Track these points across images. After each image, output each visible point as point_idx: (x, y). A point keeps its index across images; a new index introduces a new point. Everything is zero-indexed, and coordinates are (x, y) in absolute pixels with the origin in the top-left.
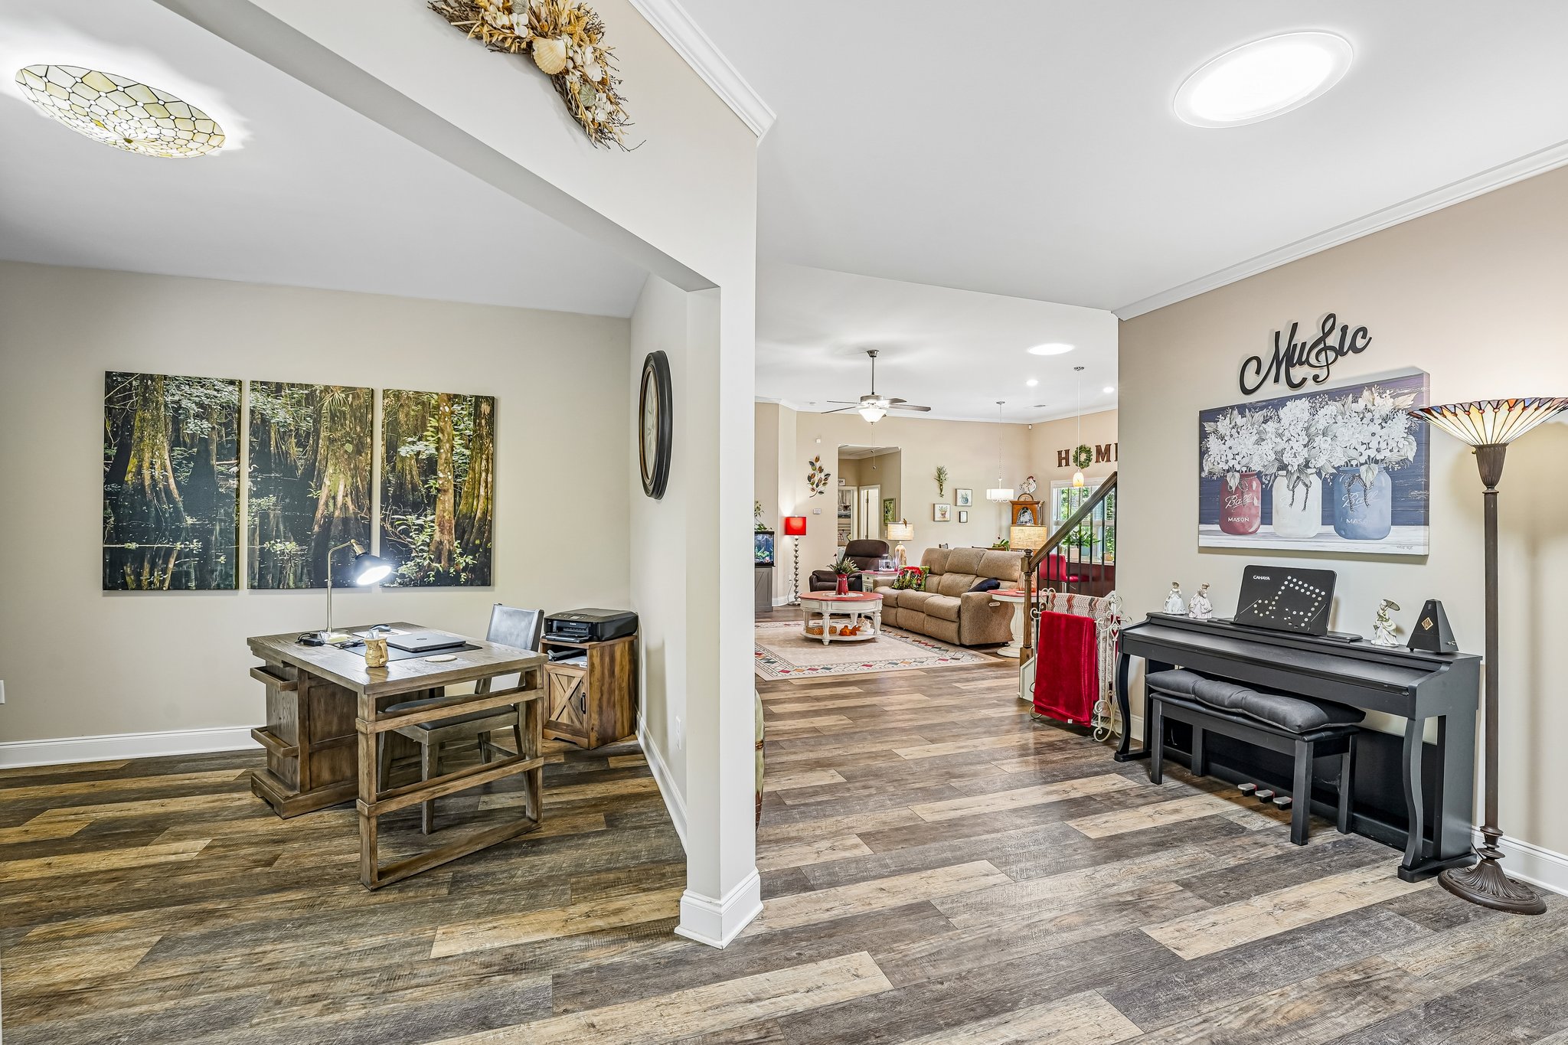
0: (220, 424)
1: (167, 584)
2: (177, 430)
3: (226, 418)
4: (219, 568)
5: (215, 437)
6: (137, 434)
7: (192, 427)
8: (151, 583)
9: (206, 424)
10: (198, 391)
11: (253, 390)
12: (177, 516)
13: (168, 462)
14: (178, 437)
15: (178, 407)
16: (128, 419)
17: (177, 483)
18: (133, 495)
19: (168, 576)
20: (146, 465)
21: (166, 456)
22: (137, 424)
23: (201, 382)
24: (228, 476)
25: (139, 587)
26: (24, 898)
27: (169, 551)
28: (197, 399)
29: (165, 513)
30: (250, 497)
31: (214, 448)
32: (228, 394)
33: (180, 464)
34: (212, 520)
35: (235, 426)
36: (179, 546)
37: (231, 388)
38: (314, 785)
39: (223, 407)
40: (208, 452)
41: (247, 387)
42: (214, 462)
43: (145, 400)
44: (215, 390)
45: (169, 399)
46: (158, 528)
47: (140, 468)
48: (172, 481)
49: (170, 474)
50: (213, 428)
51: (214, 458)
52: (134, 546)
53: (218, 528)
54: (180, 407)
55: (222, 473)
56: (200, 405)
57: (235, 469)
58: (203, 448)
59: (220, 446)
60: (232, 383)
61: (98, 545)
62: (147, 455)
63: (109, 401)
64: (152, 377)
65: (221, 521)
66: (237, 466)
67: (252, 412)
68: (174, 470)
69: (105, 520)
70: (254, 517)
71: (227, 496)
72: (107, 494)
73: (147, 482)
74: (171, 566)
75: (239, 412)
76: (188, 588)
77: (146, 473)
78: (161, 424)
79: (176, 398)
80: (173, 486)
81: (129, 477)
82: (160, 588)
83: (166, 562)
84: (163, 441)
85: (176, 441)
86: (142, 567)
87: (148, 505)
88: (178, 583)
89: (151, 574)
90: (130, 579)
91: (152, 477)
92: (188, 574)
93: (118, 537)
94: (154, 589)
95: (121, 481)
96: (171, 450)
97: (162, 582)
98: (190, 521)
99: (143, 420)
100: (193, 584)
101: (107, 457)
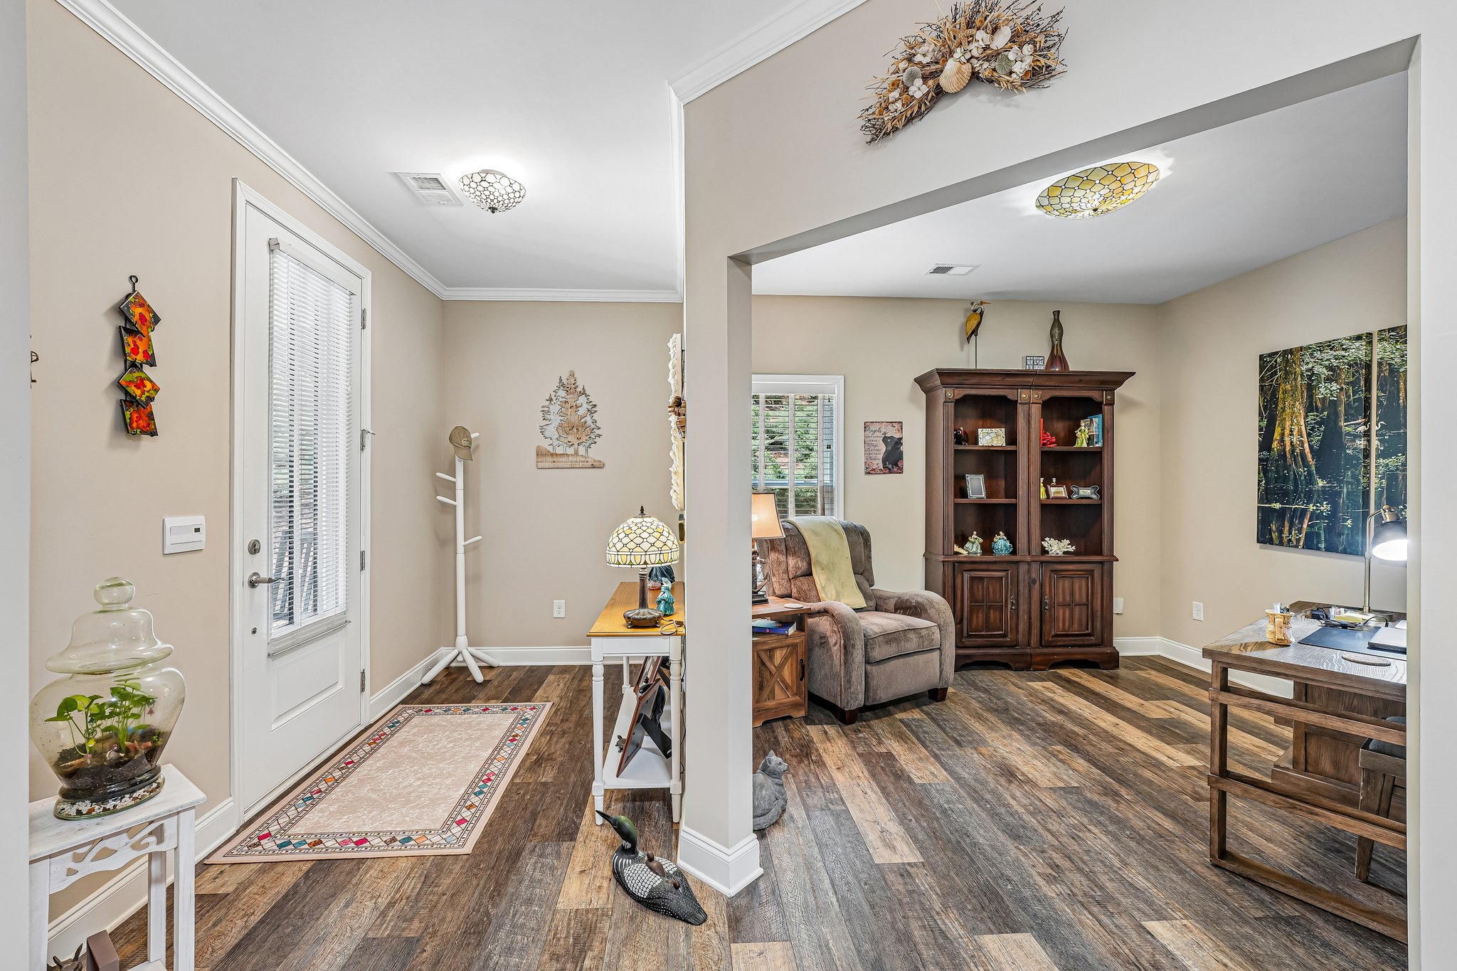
0: (1348, 384)
1: (1301, 543)
2: (1311, 396)
3: (1354, 375)
4: (1346, 532)
5: (1343, 398)
6: (1281, 405)
7: (1323, 391)
8: (1290, 541)
9: (1335, 386)
10: (1328, 355)
11: (1380, 340)
12: (1310, 480)
13: (1303, 428)
14: (1311, 403)
15: (1311, 374)
16: (1274, 394)
17: (1311, 447)
18: (1277, 461)
19: (1302, 536)
20: (1287, 432)
21: (1302, 423)
22: (1281, 396)
23: (1330, 345)
24: (1356, 437)
25: (1281, 544)
27: (1304, 512)
28: (1327, 363)
29: (1300, 476)
30: (1378, 457)
31: (1342, 409)
32: (1357, 351)
33: (1313, 429)
34: (1340, 482)
35: (1362, 383)
36: (1311, 507)
37: (1357, 344)
38: (1310, 768)
39: (1350, 366)
40: (1337, 415)
41: (1375, 338)
42: (1342, 424)
43: (1287, 373)
44: (1343, 349)
45: (1304, 368)
46: (1296, 490)
47: (1283, 435)
48: (1306, 445)
49: (1305, 439)
50: (1342, 389)
51: (1342, 419)
52: (1277, 506)
53: (1345, 490)
54: (1313, 374)
55: (1349, 434)
56: (1330, 368)
57: (1362, 428)
58: (1332, 411)
59: (1348, 406)
60: (1359, 338)
61: (1255, 504)
62: (1288, 423)
63: (1262, 380)
64: (1291, 351)
65: (1348, 483)
66: (1365, 424)
67: (1380, 364)
68: (1309, 435)
69: (1260, 481)
70: (1381, 479)
71: (1355, 457)
72: (1260, 460)
73: (1288, 448)
74: (1305, 526)
75: (1368, 366)
76: (1318, 549)
77: (1287, 439)
78: (1298, 393)
79: (1310, 366)
80: (1307, 450)
81: (1275, 445)
82: (1296, 546)
83: (1301, 523)
84: (1299, 408)
85: (1310, 408)
86: (1283, 526)
87: (1287, 467)
88: (1311, 544)
89: (1290, 533)
90: (1275, 535)
91: (1292, 442)
92: (1318, 535)
93: (1267, 498)
94: (1292, 546)
95: (1269, 449)
96: (1306, 416)
97: (1298, 540)
98: (1321, 483)
99: (1285, 392)
100: (1323, 546)
101: (1261, 429)
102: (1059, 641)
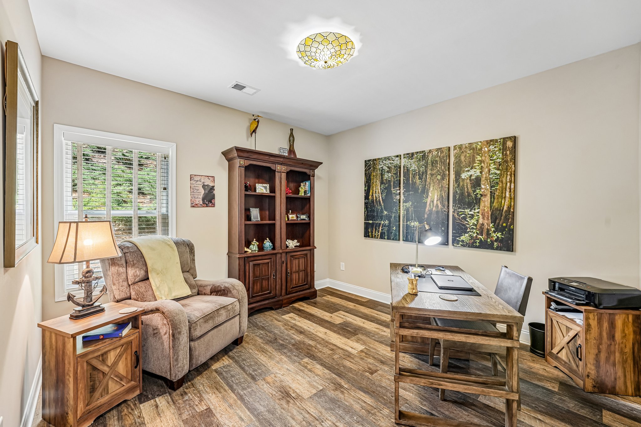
0: (394, 174)
1: (379, 237)
2: (382, 178)
3: (396, 171)
4: (393, 232)
5: (393, 179)
6: (372, 181)
7: (386, 176)
8: (375, 236)
9: (390, 175)
10: (388, 162)
11: (404, 158)
12: (382, 212)
13: (380, 190)
14: (382, 181)
15: (382, 170)
16: (370, 177)
17: (382, 198)
18: (371, 204)
19: (379, 234)
20: (374, 192)
21: (379, 189)
22: (372, 177)
23: (388, 158)
24: (397, 194)
25: (372, 237)
26: (311, 342)
27: (380, 224)
28: (387, 165)
29: (379, 210)
30: (403, 203)
31: (392, 183)
32: (396, 161)
33: (383, 191)
34: (392, 212)
35: (399, 174)
36: (382, 222)
37: (397, 159)
38: (404, 340)
39: (395, 167)
40: (390, 185)
41: (402, 157)
42: (392, 189)
43: (374, 168)
44: (393, 160)
45: (380, 167)
46: (377, 216)
47: (373, 193)
48: (381, 197)
49: (380, 195)
50: (392, 176)
51: (392, 187)
52: (371, 222)
53: (393, 215)
54: (383, 169)
55: (394, 193)
56: (388, 167)
57: (398, 191)
58: (389, 184)
59: (394, 182)
60: (397, 156)
61: (363, 221)
62: (374, 189)
63: (366, 171)
64: (375, 160)
65: (394, 212)
66: (399, 190)
67: (404, 167)
68: (381, 193)
69: (365, 212)
70: (404, 211)
71: (396, 202)
72: (365, 203)
73: (375, 199)
74: (380, 230)
75: (400, 168)
76: (385, 239)
77: (374, 195)
78: (378, 177)
79: (382, 166)
80: (381, 200)
81: (370, 197)
82: (377, 238)
83: (379, 228)
84: (378, 183)
85: (382, 183)
86: (373, 230)
87: (374, 206)
88: (382, 237)
89: (375, 233)
90: (370, 234)
91: (376, 196)
92: (385, 233)
93: (367, 219)
95: (368, 199)
96: (381, 186)
97: (378, 235)
98: (385, 213)
99: (374, 176)
100: (386, 237)
101: (365, 191)
102: (294, 290)
